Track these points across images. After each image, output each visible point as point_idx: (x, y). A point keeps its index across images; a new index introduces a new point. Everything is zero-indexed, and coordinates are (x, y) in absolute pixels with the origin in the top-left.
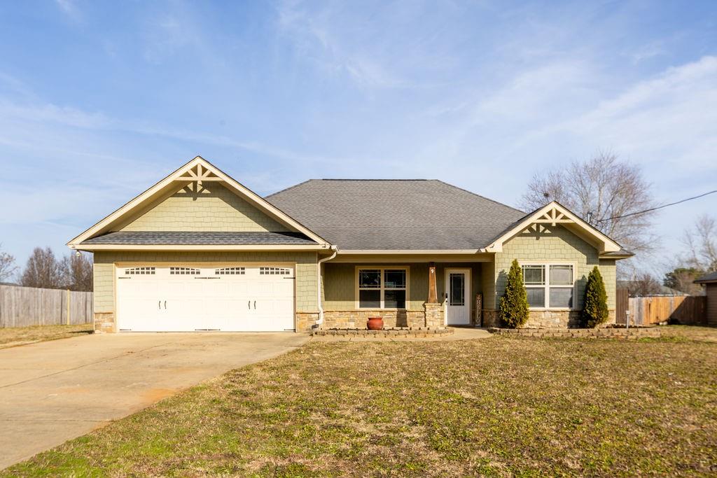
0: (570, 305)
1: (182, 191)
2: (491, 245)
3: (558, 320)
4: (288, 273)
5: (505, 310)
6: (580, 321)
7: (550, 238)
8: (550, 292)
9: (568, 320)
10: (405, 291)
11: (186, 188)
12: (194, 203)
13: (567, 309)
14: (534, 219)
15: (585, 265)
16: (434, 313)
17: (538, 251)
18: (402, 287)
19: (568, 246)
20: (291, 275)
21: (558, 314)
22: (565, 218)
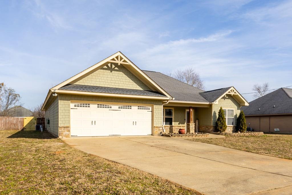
0: (233, 124)
1: (105, 67)
2: (216, 101)
3: (229, 130)
4: (149, 109)
5: (220, 126)
6: (235, 130)
7: (228, 100)
8: (228, 119)
9: (232, 130)
10: (172, 118)
11: (107, 66)
12: (111, 74)
13: (232, 125)
14: (227, 93)
15: (237, 110)
16: (192, 127)
17: (224, 104)
18: (171, 116)
19: (233, 103)
20: (150, 110)
21: (230, 127)
22: (235, 93)
